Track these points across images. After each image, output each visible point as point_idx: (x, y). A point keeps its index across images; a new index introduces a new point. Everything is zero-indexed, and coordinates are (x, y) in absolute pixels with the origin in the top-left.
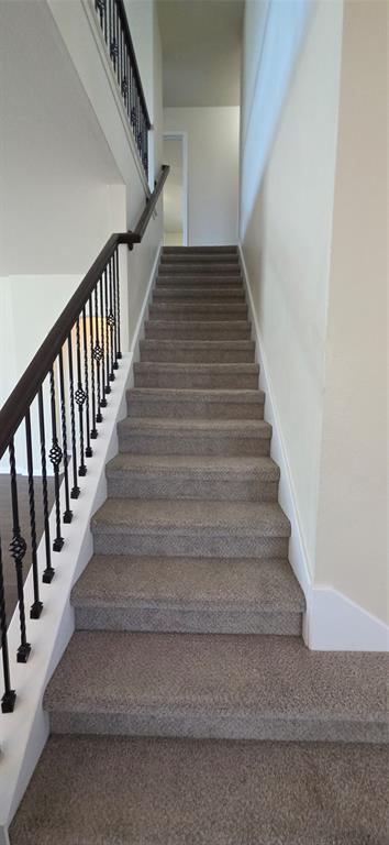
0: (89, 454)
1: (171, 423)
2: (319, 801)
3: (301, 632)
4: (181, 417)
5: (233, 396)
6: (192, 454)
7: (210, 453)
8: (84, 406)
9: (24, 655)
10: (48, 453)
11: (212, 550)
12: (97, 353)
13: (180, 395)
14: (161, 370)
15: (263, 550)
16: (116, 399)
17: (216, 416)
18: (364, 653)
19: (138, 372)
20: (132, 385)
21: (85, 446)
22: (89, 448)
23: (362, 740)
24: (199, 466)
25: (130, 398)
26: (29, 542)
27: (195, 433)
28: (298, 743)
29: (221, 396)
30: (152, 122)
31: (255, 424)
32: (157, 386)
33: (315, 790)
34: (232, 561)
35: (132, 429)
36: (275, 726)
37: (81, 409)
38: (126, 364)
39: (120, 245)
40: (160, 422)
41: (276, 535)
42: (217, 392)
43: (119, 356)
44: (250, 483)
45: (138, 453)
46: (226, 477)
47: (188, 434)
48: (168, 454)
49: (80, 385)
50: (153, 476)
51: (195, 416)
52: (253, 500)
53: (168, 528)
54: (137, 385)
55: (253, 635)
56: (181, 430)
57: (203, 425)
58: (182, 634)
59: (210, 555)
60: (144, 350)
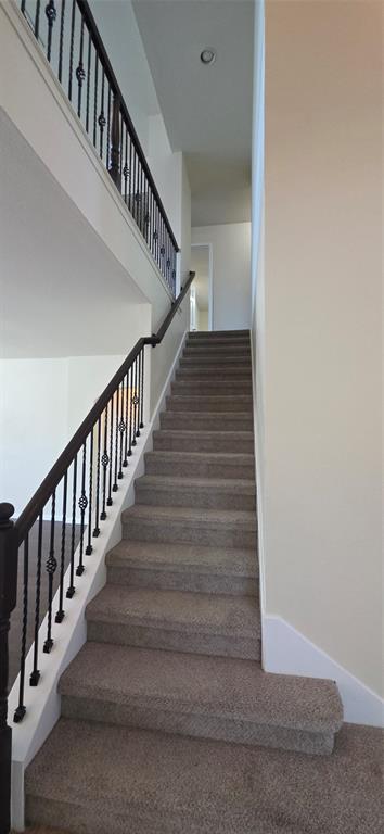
0: (110, 503)
1: (176, 481)
2: (250, 786)
3: (260, 657)
4: (186, 475)
5: (229, 459)
6: (192, 507)
7: (207, 507)
8: (108, 467)
9: (48, 647)
10: (77, 501)
11: (197, 586)
12: (122, 427)
13: (185, 458)
14: (173, 436)
15: (238, 588)
16: (135, 460)
17: (215, 476)
18: (308, 679)
19: (157, 438)
20: (150, 449)
21: (107, 497)
22: (110, 499)
23: (298, 750)
24: (194, 516)
25: (148, 458)
26: (59, 563)
27: (194, 489)
28: (246, 745)
29: (221, 459)
30: (179, 246)
31: (243, 483)
32: (171, 450)
33: (250, 778)
34: (213, 596)
35: (145, 484)
36: (228, 728)
37: (105, 469)
38: (146, 432)
39: (145, 346)
40: (169, 480)
41: (247, 575)
42: (216, 455)
43: (142, 426)
44: (235, 532)
45: (149, 504)
46: (214, 527)
47: (187, 490)
48: (173, 506)
49: (105, 451)
50: (157, 523)
51: (198, 475)
52: (235, 547)
53: (164, 564)
54: (155, 448)
55: (221, 657)
56: (183, 486)
57: (201, 482)
58: (166, 651)
59: (196, 590)
60: (164, 419)
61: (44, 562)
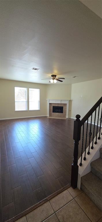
9: (89, 153)
61: (88, 133)
